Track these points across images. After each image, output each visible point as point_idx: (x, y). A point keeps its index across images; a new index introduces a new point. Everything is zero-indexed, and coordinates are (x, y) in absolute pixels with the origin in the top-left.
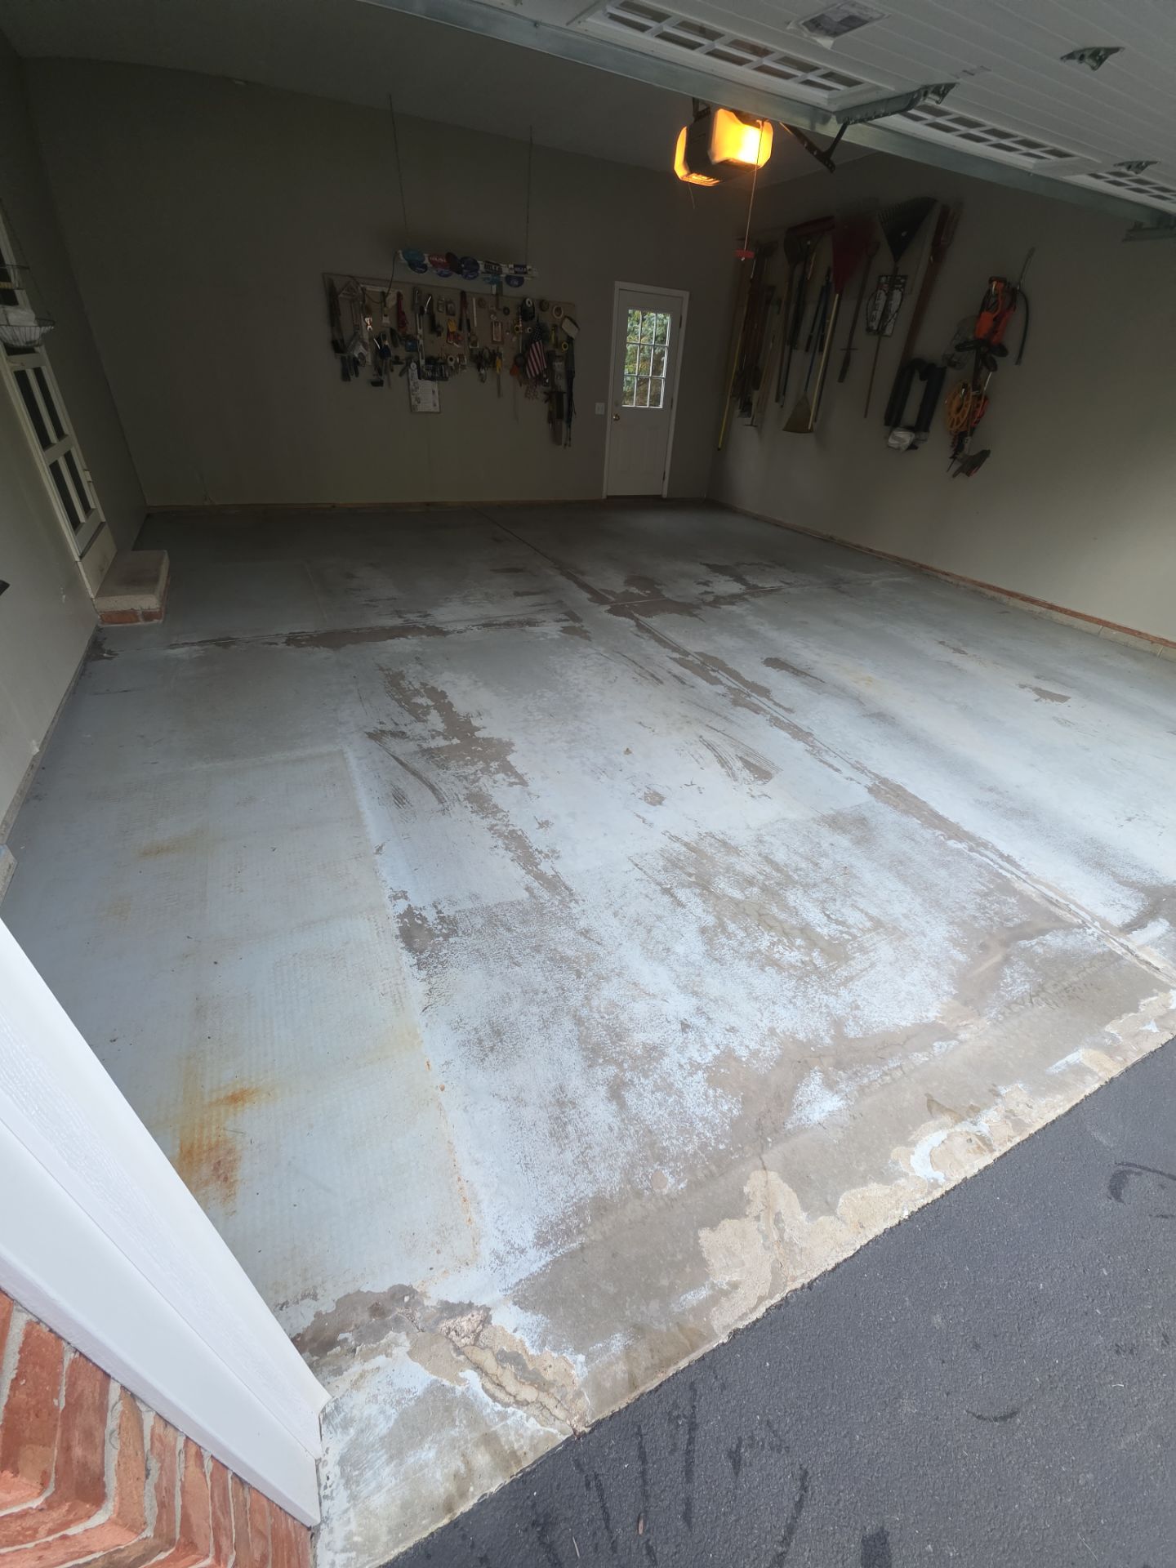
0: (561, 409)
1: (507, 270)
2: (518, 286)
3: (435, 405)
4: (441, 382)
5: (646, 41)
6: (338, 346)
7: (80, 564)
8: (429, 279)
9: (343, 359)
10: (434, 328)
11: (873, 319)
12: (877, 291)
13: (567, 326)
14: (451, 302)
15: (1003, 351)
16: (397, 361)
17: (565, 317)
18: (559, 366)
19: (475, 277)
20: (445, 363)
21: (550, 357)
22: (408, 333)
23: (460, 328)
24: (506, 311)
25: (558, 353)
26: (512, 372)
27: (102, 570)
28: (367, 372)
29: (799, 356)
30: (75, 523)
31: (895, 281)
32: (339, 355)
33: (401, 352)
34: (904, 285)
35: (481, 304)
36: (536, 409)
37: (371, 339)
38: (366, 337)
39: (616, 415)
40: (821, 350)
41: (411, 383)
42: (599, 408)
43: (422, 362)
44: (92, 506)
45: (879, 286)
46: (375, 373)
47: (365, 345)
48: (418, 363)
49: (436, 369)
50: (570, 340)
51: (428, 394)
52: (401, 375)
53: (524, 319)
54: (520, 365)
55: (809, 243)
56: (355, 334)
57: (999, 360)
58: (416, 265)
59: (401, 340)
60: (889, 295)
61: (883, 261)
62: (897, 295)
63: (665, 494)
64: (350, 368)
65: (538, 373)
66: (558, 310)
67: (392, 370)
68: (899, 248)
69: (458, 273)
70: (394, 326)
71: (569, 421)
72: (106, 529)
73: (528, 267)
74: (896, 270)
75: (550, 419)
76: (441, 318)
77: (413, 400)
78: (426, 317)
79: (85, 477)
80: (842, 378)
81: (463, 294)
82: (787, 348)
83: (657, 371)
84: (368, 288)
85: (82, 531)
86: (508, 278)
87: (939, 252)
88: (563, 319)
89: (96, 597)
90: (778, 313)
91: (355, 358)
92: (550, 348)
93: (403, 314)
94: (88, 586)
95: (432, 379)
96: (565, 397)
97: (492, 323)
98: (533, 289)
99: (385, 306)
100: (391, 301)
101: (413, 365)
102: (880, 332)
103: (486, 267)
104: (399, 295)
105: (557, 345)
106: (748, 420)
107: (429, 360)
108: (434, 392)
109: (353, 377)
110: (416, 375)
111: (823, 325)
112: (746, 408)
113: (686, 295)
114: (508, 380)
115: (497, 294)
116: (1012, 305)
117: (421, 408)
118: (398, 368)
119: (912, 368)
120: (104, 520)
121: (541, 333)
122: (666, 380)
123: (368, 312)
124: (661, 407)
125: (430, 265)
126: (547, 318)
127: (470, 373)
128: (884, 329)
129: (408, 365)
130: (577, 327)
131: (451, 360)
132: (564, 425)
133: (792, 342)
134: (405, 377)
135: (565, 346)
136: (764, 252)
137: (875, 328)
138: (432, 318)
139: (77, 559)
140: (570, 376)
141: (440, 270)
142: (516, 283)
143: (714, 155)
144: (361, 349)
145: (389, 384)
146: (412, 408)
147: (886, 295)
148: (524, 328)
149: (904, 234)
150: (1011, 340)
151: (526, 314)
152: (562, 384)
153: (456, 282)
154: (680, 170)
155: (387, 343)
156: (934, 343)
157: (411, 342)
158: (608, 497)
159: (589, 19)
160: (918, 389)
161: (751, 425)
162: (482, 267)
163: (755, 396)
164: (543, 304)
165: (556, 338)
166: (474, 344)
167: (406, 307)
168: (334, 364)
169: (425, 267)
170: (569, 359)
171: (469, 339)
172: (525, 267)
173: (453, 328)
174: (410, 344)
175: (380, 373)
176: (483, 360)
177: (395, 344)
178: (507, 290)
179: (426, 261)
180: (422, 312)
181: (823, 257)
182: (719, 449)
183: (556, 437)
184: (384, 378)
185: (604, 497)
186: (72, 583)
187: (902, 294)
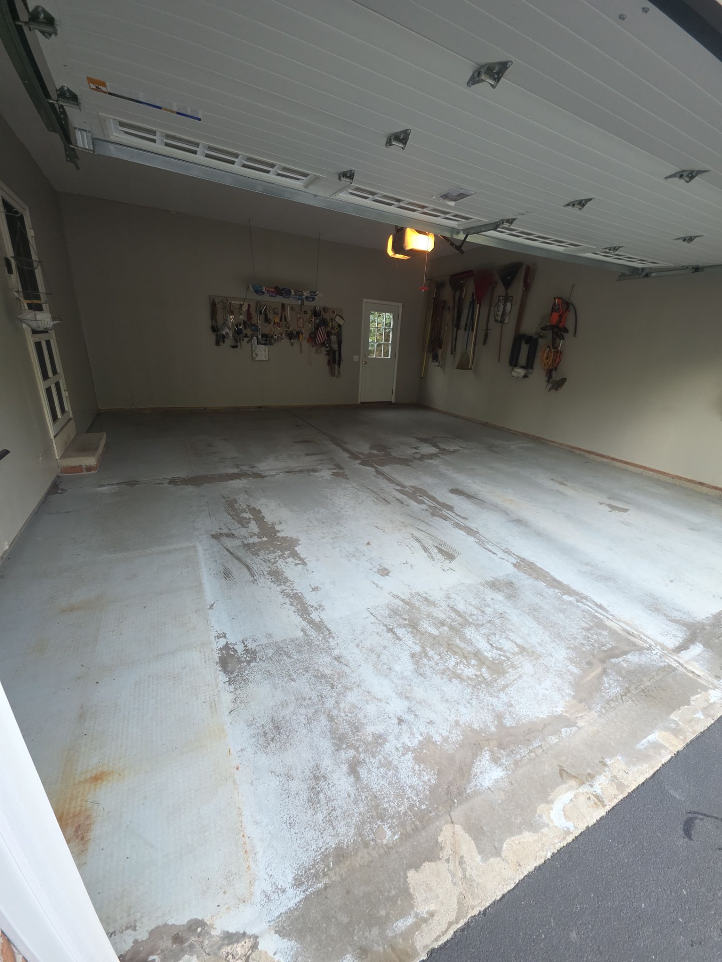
0: (334, 359)
1: (306, 294)
2: (311, 301)
3: (266, 357)
4: (269, 346)
5: (368, 203)
6: (214, 329)
7: (54, 441)
8: (266, 298)
9: (217, 335)
10: (267, 320)
11: (498, 316)
12: (498, 303)
13: (338, 319)
14: (276, 308)
15: (566, 331)
16: (246, 336)
17: (337, 315)
18: (334, 338)
19: (289, 297)
20: (272, 337)
21: (329, 334)
22: (253, 323)
23: (281, 320)
24: (306, 312)
25: (333, 331)
26: (308, 341)
27: (66, 444)
28: (229, 341)
29: (461, 332)
30: (55, 418)
31: (507, 299)
32: (215, 333)
33: (249, 332)
34: (512, 300)
35: (292, 309)
36: (321, 359)
37: (233, 326)
38: (230, 325)
39: (365, 362)
40: (473, 330)
41: (253, 346)
42: (356, 358)
43: (260, 337)
44: (66, 409)
45: (499, 301)
46: (234, 341)
47: (229, 328)
48: (257, 337)
49: (267, 340)
50: (340, 326)
51: (262, 352)
52: (248, 342)
53: (315, 316)
54: (312, 338)
55: (462, 282)
56: (224, 323)
57: (565, 335)
58: (258, 292)
59: (249, 326)
60: (505, 305)
61: (500, 290)
62: (509, 305)
63: (393, 401)
64: (220, 339)
65: (322, 342)
66: (333, 312)
67: (243, 340)
68: (507, 284)
69: (281, 295)
70: (246, 320)
71: (339, 365)
72: (73, 421)
73: (317, 293)
74: (507, 294)
75: (329, 363)
76: (270, 316)
77: (254, 354)
78: (263, 316)
79: (65, 394)
80: (485, 343)
81: (283, 305)
82: (455, 329)
83: (387, 340)
84: (233, 302)
85: (58, 423)
86: (307, 298)
87: (527, 286)
88: (336, 316)
89: (60, 458)
90: (449, 312)
91: (223, 334)
92: (329, 329)
93: (251, 314)
94: (56, 452)
95: (265, 344)
96: (337, 353)
97: (298, 319)
98: (319, 303)
99: (241, 310)
100: (245, 308)
101: (255, 338)
102: (502, 321)
103: (295, 293)
104: (249, 306)
105: (333, 328)
106: (437, 364)
107: (263, 336)
108: (265, 351)
109: (221, 344)
110: (256, 342)
111: (472, 319)
112: (435, 358)
113: (401, 305)
114: (306, 345)
115: (301, 305)
116: (567, 309)
117: (258, 358)
118: (246, 339)
119: (519, 339)
120: (72, 416)
121: (324, 322)
122: (392, 344)
123: (232, 313)
124: (389, 357)
125: (266, 292)
126: (327, 316)
127: (286, 341)
128: (504, 320)
129: (252, 337)
130: (343, 319)
131: (275, 335)
132: (337, 367)
133: (458, 326)
134: (250, 343)
135: (337, 329)
136: (440, 286)
137: (499, 320)
138: (266, 316)
139: (52, 438)
140: (340, 343)
141: (271, 294)
142: (311, 300)
143: (406, 247)
144: (227, 330)
145: (241, 347)
146: (253, 359)
147: (503, 305)
148: (315, 321)
149: (509, 278)
150: (570, 325)
151: (316, 314)
152: (335, 347)
153: (279, 299)
154: (390, 252)
155: (241, 327)
156: (530, 327)
157: (255, 327)
158: (361, 403)
159: (340, 194)
160: (525, 348)
161: (439, 366)
162: (293, 293)
163: (440, 352)
164: (325, 309)
165: (332, 325)
166: (288, 328)
167: (252, 310)
168: (212, 337)
169: (263, 293)
170: (339, 335)
171: (286, 325)
172: (315, 292)
173: (277, 320)
174: (253, 328)
175: (237, 342)
176: (293, 336)
177: (245, 328)
178: (306, 303)
179: (264, 290)
180: (261, 313)
181: (470, 288)
182: (422, 378)
183: (332, 373)
184: (239, 344)
185: (359, 403)
186: (48, 450)
187: (512, 304)
